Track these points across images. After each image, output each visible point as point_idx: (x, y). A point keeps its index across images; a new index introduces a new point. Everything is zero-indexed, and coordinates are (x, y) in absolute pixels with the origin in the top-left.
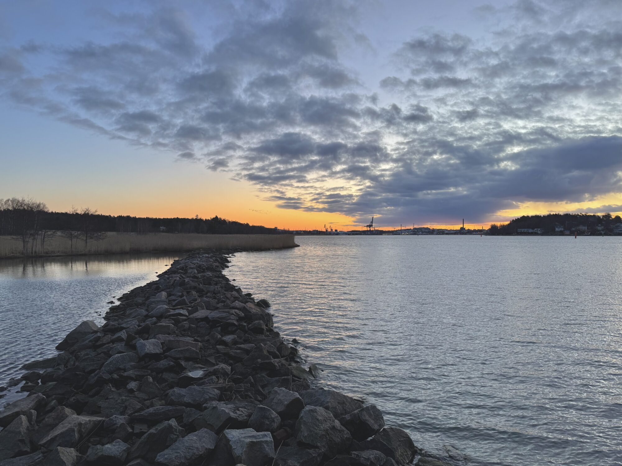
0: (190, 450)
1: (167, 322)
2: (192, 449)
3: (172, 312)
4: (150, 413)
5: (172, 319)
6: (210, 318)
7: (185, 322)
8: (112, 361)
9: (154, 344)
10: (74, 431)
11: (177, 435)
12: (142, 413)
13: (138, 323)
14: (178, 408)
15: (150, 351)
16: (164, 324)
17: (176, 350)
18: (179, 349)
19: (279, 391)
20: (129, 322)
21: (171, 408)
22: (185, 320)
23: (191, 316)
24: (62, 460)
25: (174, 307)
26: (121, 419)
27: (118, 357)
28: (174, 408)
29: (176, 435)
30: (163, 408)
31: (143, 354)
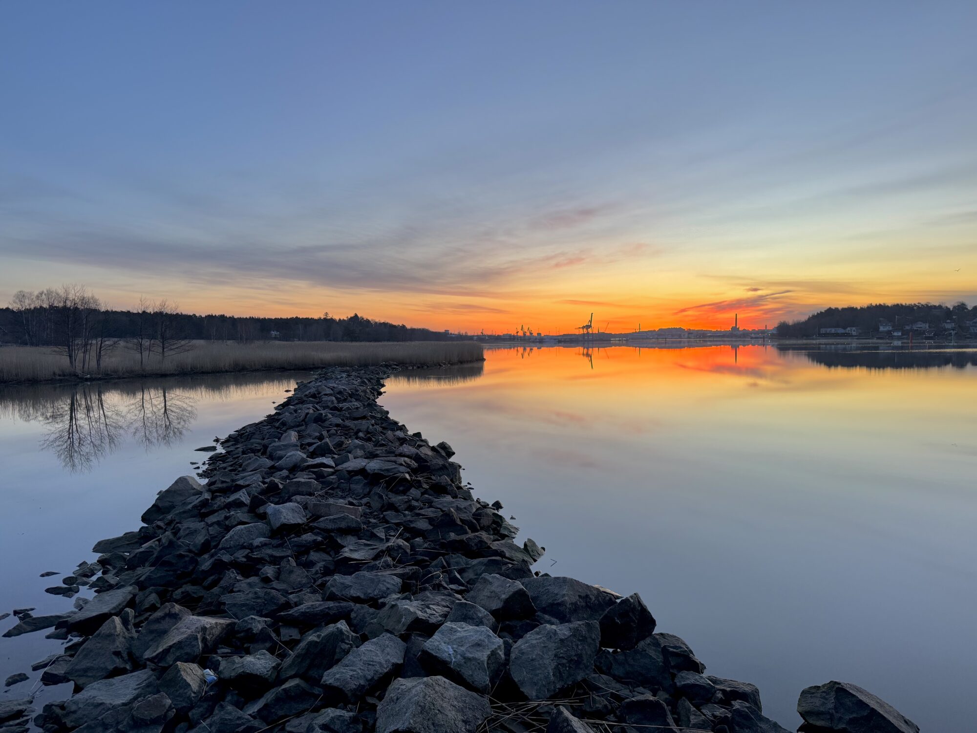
0: (370, 667)
1: (305, 477)
2: (373, 665)
3: (311, 462)
4: (302, 612)
5: (314, 472)
6: (369, 471)
7: (332, 477)
8: (233, 535)
9: (293, 510)
10: (196, 639)
11: (351, 644)
12: (290, 613)
13: (261, 479)
14: (342, 604)
15: (288, 520)
16: (303, 480)
17: (327, 519)
18: (332, 517)
19: (490, 579)
20: (249, 478)
21: (331, 604)
22: (333, 474)
23: (339, 467)
24: (185, 680)
25: (312, 455)
26: (259, 622)
27: (242, 530)
28: (337, 604)
29: (348, 644)
30: (320, 605)
31: (278, 525)
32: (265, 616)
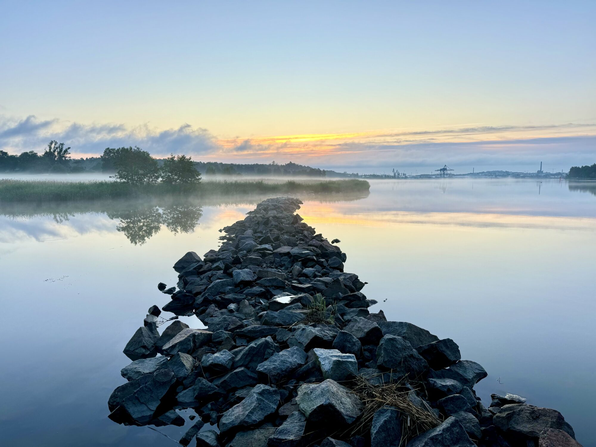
0: (284, 364)
1: (256, 255)
2: (286, 363)
3: (259, 247)
4: (249, 330)
5: (260, 253)
6: (292, 254)
7: (271, 256)
8: (214, 285)
9: (247, 273)
10: (190, 341)
11: (274, 350)
12: (242, 330)
13: (231, 255)
14: (271, 327)
15: (245, 278)
16: (254, 257)
17: (265, 279)
18: (268, 278)
19: (358, 320)
20: (225, 254)
21: (266, 327)
22: (271, 254)
23: (275, 251)
24: (182, 363)
25: (261, 244)
26: (225, 333)
27: (219, 282)
28: (269, 327)
29: (272, 350)
30: (259, 327)
31: (239, 281)
32: (229, 331)
